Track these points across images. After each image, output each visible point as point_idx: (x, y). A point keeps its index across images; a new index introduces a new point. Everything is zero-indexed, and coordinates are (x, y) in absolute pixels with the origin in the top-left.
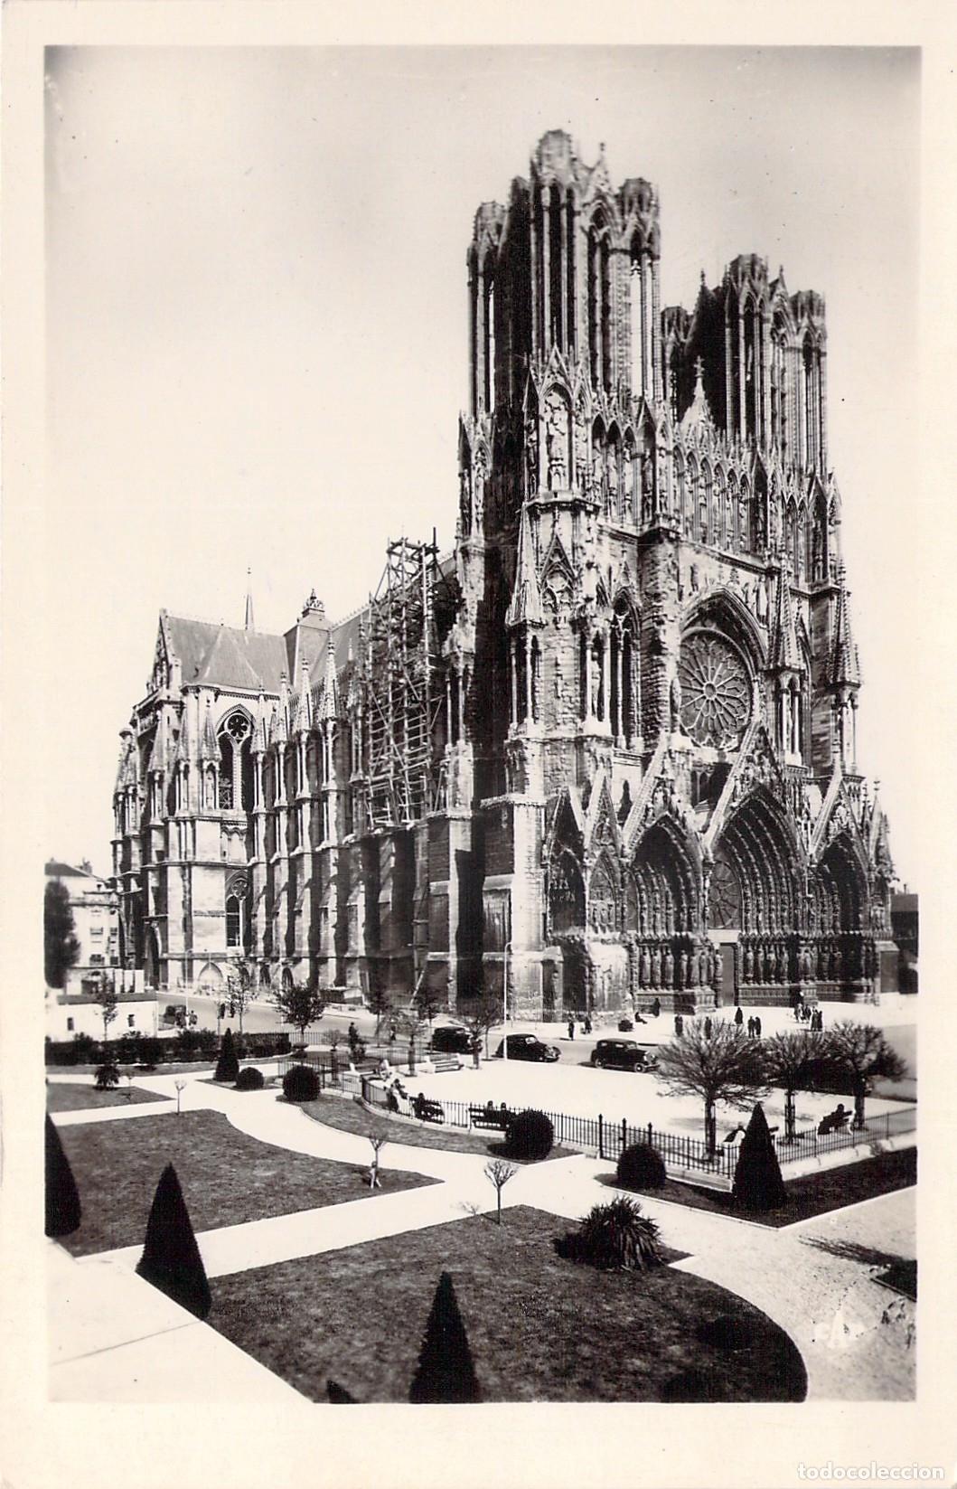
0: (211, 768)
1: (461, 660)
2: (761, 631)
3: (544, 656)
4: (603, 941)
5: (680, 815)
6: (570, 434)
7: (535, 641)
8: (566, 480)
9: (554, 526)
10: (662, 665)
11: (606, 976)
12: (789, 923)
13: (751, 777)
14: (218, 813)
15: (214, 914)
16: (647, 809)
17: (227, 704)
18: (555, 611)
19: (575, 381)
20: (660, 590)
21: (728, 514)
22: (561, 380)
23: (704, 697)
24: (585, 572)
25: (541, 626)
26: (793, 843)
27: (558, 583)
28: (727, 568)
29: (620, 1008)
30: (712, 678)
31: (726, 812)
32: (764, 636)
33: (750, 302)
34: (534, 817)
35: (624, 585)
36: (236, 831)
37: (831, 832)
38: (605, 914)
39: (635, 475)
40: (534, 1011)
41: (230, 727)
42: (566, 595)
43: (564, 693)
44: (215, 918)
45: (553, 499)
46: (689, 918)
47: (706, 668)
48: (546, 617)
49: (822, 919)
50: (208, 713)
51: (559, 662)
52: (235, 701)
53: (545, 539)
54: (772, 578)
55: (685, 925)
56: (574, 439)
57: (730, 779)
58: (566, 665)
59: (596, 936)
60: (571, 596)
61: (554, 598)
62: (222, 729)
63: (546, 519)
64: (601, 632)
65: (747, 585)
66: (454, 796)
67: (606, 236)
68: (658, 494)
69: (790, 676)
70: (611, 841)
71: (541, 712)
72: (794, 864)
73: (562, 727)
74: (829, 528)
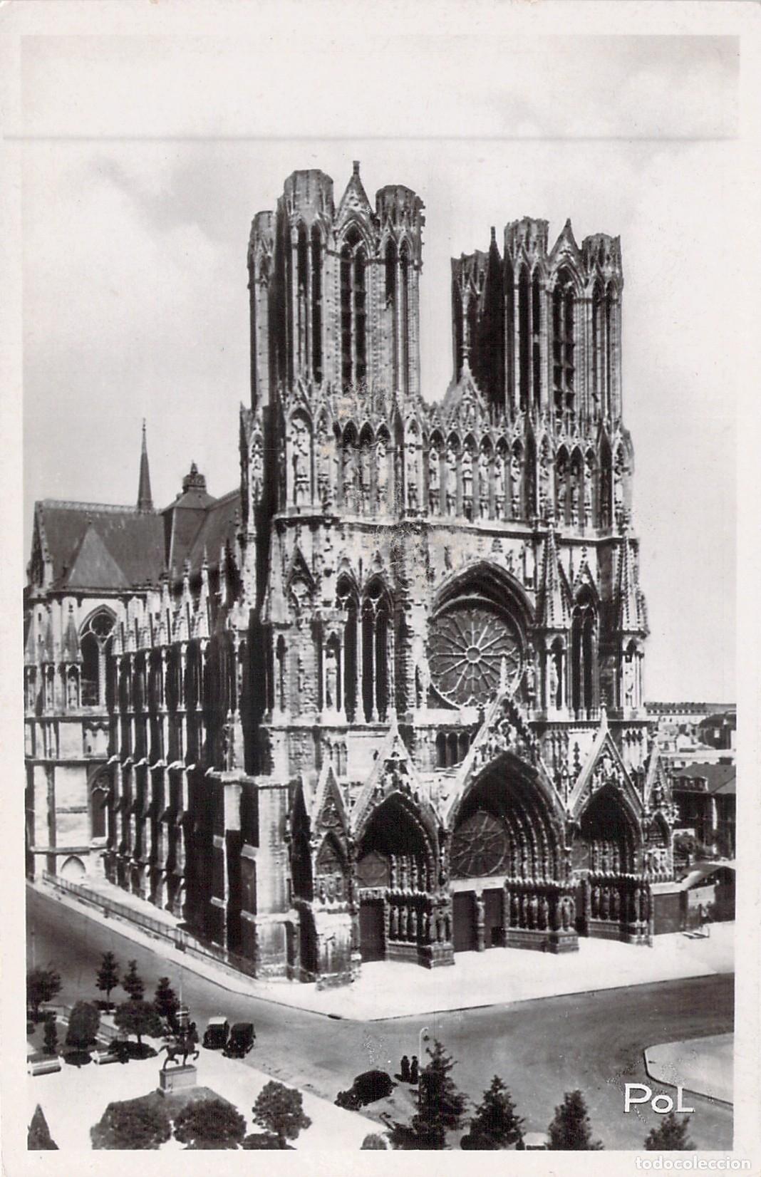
0: (73, 671)
1: (237, 638)
2: (528, 594)
3: (289, 652)
4: (329, 912)
5: (413, 791)
6: (312, 452)
7: (281, 640)
8: (308, 495)
9: (296, 539)
10: (410, 646)
11: (329, 942)
12: (550, 872)
13: (493, 747)
14: (80, 712)
15: (76, 811)
16: (376, 790)
17: (90, 605)
18: (298, 614)
19: (316, 406)
20: (407, 578)
21: (498, 483)
22: (303, 405)
23: (467, 662)
24: (324, 579)
25: (286, 627)
26: (549, 801)
27: (300, 589)
28: (489, 541)
29: (345, 970)
30: (476, 641)
31: (466, 780)
32: (532, 598)
33: (524, 270)
34: (278, 796)
35: (376, 572)
36: (100, 727)
37: (594, 785)
38: (332, 886)
39: (389, 467)
40: (278, 966)
41: (94, 626)
42: (307, 599)
43: (306, 686)
44: (78, 815)
45: (296, 515)
46: (428, 879)
47: (469, 633)
48: (289, 618)
49: (603, 860)
50: (71, 617)
51: (301, 658)
52: (100, 602)
53: (290, 550)
54: (540, 543)
55: (425, 885)
56: (316, 458)
57: (472, 749)
58: (307, 661)
59: (323, 906)
60: (312, 600)
61: (296, 602)
62: (87, 628)
63: (290, 532)
64: (336, 632)
65: (511, 552)
66: (231, 759)
67: (360, 250)
68: (406, 488)
69: (555, 636)
70: (338, 822)
71: (288, 701)
72: (551, 818)
73: (304, 715)
74: (614, 476)
